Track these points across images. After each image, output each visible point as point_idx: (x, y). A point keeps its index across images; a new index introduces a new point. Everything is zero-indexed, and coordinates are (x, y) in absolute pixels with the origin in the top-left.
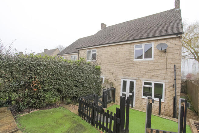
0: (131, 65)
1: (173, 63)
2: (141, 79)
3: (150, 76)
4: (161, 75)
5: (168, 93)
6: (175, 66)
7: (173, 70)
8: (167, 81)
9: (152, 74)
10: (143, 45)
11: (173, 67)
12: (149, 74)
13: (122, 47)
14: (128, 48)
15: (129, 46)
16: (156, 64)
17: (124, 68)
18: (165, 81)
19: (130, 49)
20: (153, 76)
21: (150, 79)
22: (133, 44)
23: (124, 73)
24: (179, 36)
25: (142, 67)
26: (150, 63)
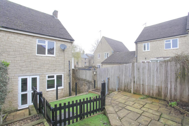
0: (34, 60)
1: (68, 59)
2: (45, 74)
3: (53, 70)
4: (61, 68)
5: (65, 81)
6: (69, 61)
7: (68, 64)
8: (65, 72)
9: (54, 68)
10: (46, 42)
11: (68, 62)
12: (52, 68)
13: (20, 38)
14: (29, 40)
15: (30, 38)
16: (58, 59)
17: (24, 64)
18: (63, 72)
19: (31, 41)
20: (55, 69)
21: (53, 73)
22: (35, 38)
23: (22, 69)
24: (72, 42)
25: (46, 62)
26: (53, 59)
